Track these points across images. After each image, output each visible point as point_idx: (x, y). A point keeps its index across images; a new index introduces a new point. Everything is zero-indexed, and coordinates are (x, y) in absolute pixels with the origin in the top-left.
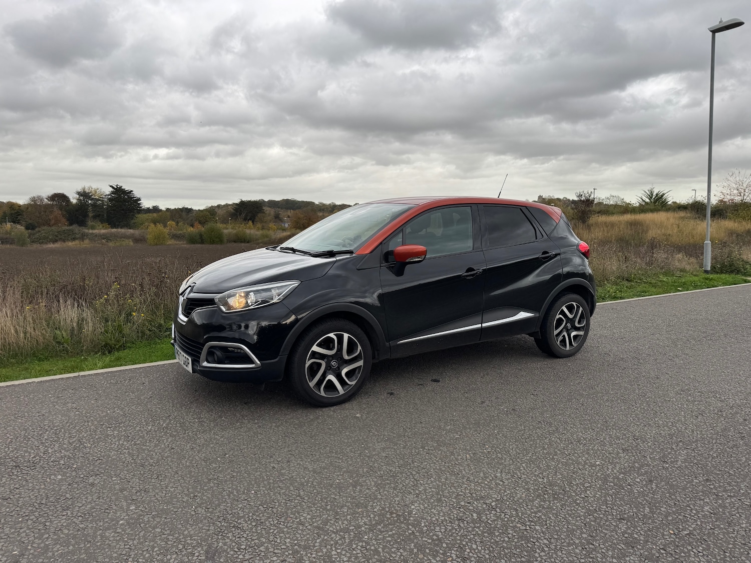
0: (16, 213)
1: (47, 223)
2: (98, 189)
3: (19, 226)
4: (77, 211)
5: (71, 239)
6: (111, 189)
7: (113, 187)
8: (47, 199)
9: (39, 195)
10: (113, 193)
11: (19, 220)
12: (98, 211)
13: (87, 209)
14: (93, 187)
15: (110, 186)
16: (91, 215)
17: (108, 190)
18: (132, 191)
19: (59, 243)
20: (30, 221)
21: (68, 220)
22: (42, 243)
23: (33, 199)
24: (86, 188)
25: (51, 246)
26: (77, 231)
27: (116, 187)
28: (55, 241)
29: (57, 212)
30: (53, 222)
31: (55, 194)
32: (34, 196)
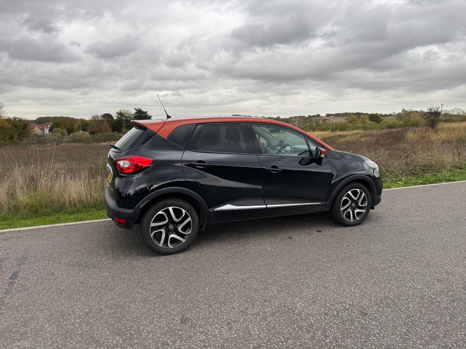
0: (85, 125)
1: (101, 131)
2: (128, 111)
3: (86, 133)
4: (117, 123)
5: (114, 140)
6: (135, 111)
7: (136, 110)
8: (101, 117)
9: (97, 114)
10: (136, 113)
11: (86, 129)
12: (128, 124)
13: (122, 122)
14: (126, 110)
15: (135, 109)
16: (124, 126)
17: (133, 112)
18: (147, 112)
19: (107, 142)
20: (92, 130)
21: (112, 129)
22: (99, 142)
23: (94, 117)
24: (122, 110)
25: (103, 144)
26: (117, 135)
27: (138, 110)
28: (105, 141)
29: (106, 124)
30: (104, 130)
31: (105, 114)
32: (94, 115)
